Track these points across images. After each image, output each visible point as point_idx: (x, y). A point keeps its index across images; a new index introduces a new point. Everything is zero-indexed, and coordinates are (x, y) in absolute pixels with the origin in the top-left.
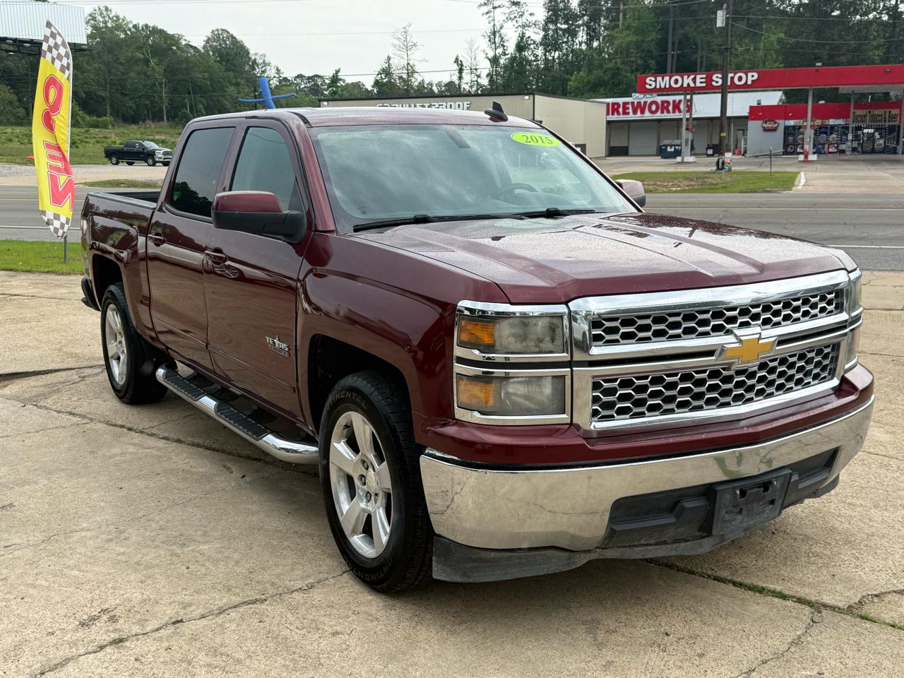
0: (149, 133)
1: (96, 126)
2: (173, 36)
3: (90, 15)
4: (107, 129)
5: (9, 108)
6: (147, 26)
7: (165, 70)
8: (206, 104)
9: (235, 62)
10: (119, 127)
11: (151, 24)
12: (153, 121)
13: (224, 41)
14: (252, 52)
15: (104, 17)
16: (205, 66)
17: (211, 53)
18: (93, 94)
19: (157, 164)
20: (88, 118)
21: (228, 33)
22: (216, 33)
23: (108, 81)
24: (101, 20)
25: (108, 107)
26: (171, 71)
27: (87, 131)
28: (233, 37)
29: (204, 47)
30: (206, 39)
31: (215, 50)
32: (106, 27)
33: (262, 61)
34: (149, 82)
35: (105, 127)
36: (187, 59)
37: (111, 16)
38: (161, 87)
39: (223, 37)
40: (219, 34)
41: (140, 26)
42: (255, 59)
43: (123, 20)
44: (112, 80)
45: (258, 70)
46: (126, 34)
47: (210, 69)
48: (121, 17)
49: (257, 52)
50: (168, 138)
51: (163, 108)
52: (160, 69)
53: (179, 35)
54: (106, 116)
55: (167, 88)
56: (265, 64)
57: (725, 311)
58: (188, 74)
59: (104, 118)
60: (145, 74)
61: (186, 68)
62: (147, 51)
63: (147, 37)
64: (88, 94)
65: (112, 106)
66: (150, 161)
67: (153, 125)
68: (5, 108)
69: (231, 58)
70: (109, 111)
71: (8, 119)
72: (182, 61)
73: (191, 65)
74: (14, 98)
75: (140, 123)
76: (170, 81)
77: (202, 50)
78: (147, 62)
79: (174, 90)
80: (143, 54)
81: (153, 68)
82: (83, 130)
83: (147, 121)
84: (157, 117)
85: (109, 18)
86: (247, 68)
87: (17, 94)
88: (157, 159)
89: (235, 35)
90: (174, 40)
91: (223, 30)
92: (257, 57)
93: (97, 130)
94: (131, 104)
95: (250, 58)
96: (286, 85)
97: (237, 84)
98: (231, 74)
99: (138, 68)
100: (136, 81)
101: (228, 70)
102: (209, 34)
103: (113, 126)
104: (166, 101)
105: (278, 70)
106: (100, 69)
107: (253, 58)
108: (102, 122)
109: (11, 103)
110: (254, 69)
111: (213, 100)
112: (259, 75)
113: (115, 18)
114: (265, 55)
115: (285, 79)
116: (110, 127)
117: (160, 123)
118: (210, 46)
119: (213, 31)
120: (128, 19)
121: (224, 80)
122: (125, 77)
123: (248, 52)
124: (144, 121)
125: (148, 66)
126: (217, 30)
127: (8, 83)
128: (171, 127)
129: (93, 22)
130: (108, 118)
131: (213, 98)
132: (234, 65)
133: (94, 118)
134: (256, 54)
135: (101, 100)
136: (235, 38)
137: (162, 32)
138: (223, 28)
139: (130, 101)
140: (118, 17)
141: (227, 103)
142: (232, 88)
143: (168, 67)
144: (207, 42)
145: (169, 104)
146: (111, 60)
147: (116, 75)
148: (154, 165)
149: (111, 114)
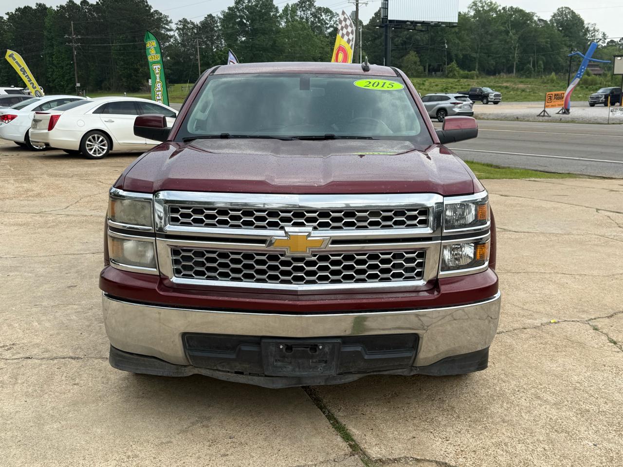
0: (500, 82)
1: (466, 77)
2: (529, 13)
3: (473, 3)
4: (473, 79)
5: (413, 66)
6: (512, 8)
7: (519, 38)
8: (545, 61)
9: (571, 30)
10: (482, 78)
11: (515, 7)
12: (506, 73)
13: (566, 15)
14: (585, 22)
15: (482, 3)
16: (548, 34)
17: (555, 25)
18: (468, 56)
19: (489, 103)
20: (462, 72)
21: (570, 9)
22: (561, 10)
23: (480, 46)
24: (480, 5)
25: (477, 65)
26: (523, 39)
27: (458, 81)
28: (573, 12)
29: (550, 21)
30: (553, 15)
31: (558, 22)
32: (483, 9)
33: (592, 29)
34: (507, 47)
35: (472, 78)
36: (536, 30)
37: (487, 2)
38: (515, 50)
39: (566, 13)
40: (563, 11)
41: (508, 8)
42: (588, 28)
43: (495, 5)
44: (482, 46)
45: (588, 35)
46: (497, 14)
47: (552, 36)
48: (494, 2)
49: (589, 22)
50: (511, 85)
51: (514, 64)
52: (516, 37)
53: (533, 13)
54: (474, 70)
55: (519, 50)
56: (595, 30)
57: (280, 213)
58: (535, 40)
59: (473, 72)
60: (505, 41)
61: (534, 36)
62: (508, 25)
63: (511, 15)
64: (465, 56)
65: (480, 63)
66: (485, 101)
67: (505, 76)
68: (411, 66)
69: (570, 27)
70: (477, 67)
71: (412, 73)
72: (532, 31)
73: (539, 34)
74: (418, 59)
75: (497, 75)
76: (521, 45)
77: (549, 22)
78: (507, 32)
79: (525, 51)
80: (506, 27)
81: (511, 37)
82: (456, 80)
83: (502, 74)
84: (509, 71)
85: (486, 4)
86: (581, 34)
87: (420, 57)
88: (489, 100)
89: (574, 11)
90: (528, 17)
91: (566, 8)
92: (589, 26)
93: (465, 80)
94: (493, 62)
95: (584, 27)
96: (612, 46)
97: (570, 46)
98: (567, 39)
99: (501, 37)
100: (499, 46)
101: (566, 36)
102: (556, 11)
103: (477, 77)
104: (517, 60)
105: (604, 34)
106: (475, 38)
107: (586, 26)
108: (471, 74)
109: (415, 63)
110: (586, 35)
111: (551, 57)
112: (589, 39)
113: (489, 4)
114: (595, 24)
115: (612, 41)
116: (475, 77)
117: (510, 75)
118: (555, 20)
119: (559, 9)
120: (498, 4)
121: (561, 43)
122: (491, 43)
123: (582, 22)
124: (499, 73)
125: (508, 35)
126: (562, 8)
127: (415, 50)
128: (517, 77)
129: (474, 7)
130: (476, 72)
131: (552, 56)
132: (571, 33)
133: (466, 72)
134: (589, 24)
135: (473, 59)
136: (574, 13)
137: (521, 11)
138: (566, 6)
139: (492, 60)
140: (491, 3)
141: (561, 59)
142: (566, 49)
143: (522, 35)
144: (553, 17)
145: (519, 61)
146: (482, 33)
147: (485, 42)
148: (487, 103)
149: (478, 70)
